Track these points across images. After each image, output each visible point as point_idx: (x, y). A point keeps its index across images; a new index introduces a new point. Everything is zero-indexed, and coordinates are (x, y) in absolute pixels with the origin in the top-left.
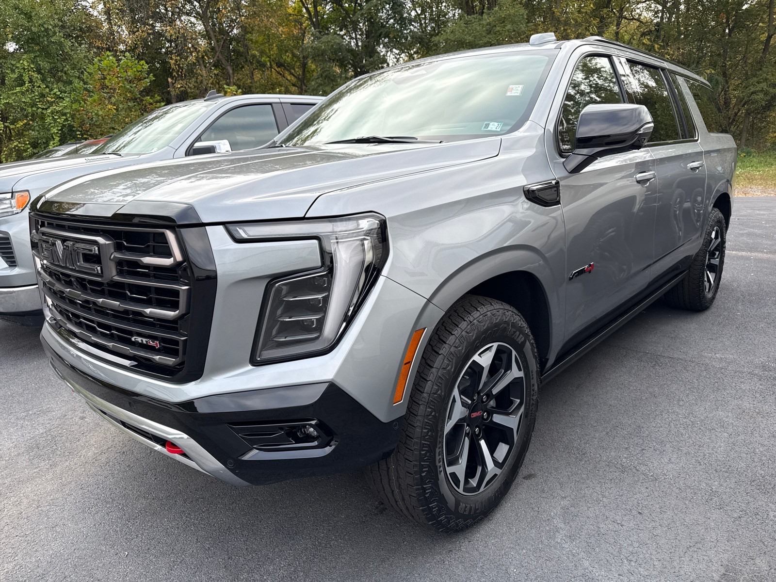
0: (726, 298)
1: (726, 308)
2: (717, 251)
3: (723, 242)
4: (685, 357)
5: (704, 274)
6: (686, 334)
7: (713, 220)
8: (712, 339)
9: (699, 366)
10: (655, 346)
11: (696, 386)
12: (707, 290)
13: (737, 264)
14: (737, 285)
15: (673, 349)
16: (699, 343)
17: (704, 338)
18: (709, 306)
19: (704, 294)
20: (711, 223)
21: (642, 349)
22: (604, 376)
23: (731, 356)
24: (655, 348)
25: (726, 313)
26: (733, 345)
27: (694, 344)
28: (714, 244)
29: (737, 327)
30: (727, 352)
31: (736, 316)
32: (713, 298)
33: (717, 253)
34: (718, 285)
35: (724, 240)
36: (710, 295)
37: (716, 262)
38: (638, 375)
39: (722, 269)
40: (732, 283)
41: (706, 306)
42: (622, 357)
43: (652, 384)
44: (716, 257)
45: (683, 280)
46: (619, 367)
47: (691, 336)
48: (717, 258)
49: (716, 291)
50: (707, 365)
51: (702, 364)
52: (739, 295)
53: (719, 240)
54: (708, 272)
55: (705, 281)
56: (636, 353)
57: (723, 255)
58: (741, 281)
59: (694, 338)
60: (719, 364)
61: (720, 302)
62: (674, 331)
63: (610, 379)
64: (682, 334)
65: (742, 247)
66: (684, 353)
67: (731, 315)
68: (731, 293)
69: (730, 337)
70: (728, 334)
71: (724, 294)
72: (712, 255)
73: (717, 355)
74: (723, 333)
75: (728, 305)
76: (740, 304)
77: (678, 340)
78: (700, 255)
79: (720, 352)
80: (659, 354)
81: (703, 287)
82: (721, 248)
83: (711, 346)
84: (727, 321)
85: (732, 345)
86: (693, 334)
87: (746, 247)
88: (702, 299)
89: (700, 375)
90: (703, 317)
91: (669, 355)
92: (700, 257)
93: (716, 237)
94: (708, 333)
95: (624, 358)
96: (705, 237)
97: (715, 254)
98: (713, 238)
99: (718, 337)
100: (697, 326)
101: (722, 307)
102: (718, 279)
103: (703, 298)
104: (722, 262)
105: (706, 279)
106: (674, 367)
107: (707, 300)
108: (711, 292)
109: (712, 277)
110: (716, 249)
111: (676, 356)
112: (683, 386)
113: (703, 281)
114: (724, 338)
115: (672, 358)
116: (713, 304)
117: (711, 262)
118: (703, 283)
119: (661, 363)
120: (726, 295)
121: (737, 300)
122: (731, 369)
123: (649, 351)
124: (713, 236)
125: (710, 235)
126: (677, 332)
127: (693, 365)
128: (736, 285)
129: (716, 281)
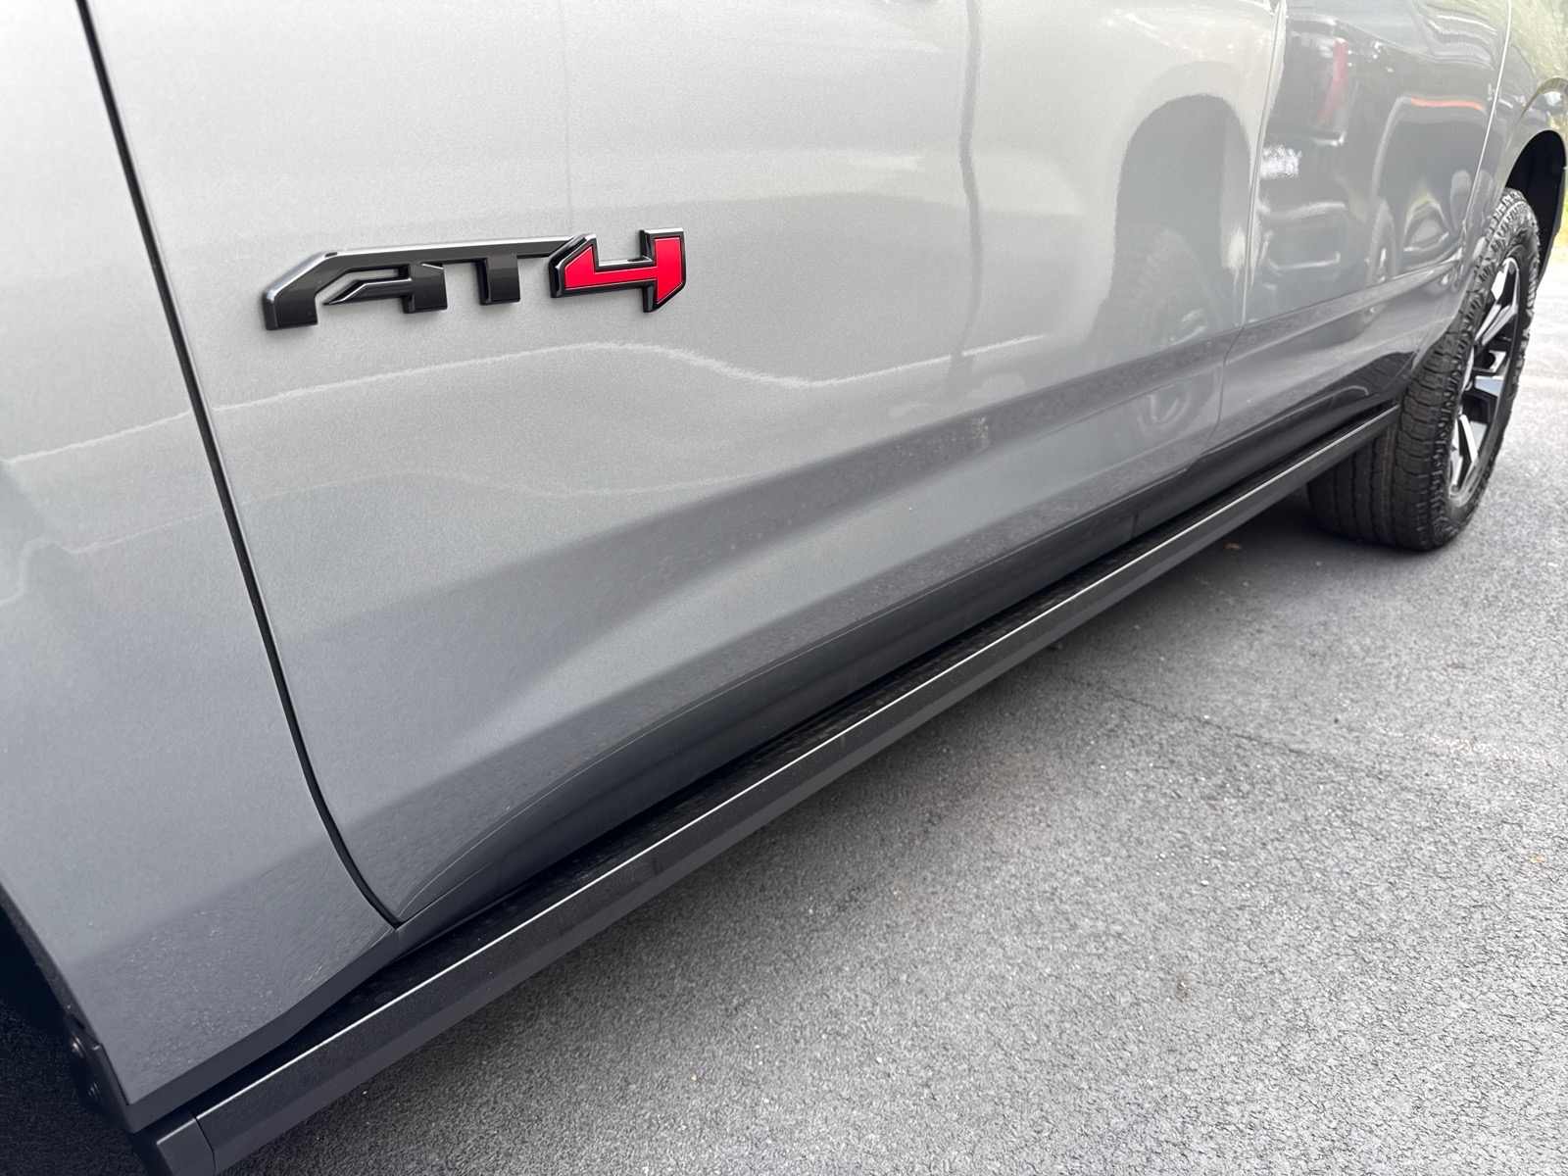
0: (1510, 509)
1: (1511, 542)
2: (1502, 350)
3: (1523, 320)
4: (1352, 749)
5: (1450, 424)
6: (1368, 641)
7: (1506, 228)
8: (1463, 667)
9: (1405, 803)
10: (1243, 693)
11: (1383, 929)
12: (1455, 481)
13: (1537, 410)
14: (1541, 470)
15: (1308, 710)
16: (1411, 685)
17: (1433, 663)
18: (1456, 534)
19: (1445, 495)
20: (1496, 236)
21: (1188, 705)
22: (990, 838)
23: (1537, 755)
24: (1240, 701)
25: (1509, 563)
26: (1543, 699)
27: (1392, 688)
28: (1499, 318)
29: (1551, 620)
30: (1522, 734)
31: (1545, 576)
32: (1472, 507)
33: (1500, 356)
34: (1491, 464)
35: (1529, 312)
36: (1460, 499)
37: (1491, 385)
38: (1139, 842)
39: (1510, 412)
40: (1524, 462)
41: (1446, 534)
42: (1097, 739)
43: (1187, 903)
44: (1494, 368)
45: (1374, 443)
46: (1069, 791)
47: (1384, 648)
48: (1497, 373)
49: (1481, 487)
50: (1439, 796)
51: (1421, 793)
52: (1550, 500)
53: (1512, 310)
54: (1464, 419)
55: (1454, 449)
56: (1161, 721)
57: (1519, 364)
58: (1552, 457)
59: (1395, 660)
60: (1488, 794)
61: (1490, 522)
62: (1325, 624)
63: (1005, 859)
64: (1351, 641)
65: (1547, 366)
66: (1350, 730)
67: (1527, 571)
68: (1524, 492)
69: (1530, 660)
70: (1521, 648)
71: (1502, 495)
72: (1484, 361)
73: (1480, 746)
74: (1503, 641)
75: (1516, 534)
76: (1555, 531)
77: (1335, 668)
78: (1447, 350)
79: (1494, 731)
80: (1250, 729)
81: (1445, 471)
82: (1513, 338)
83: (1455, 698)
84: (1514, 593)
85: (1536, 700)
86: (1394, 640)
87: (1557, 367)
88: (1434, 513)
89: (1406, 857)
90: (1431, 572)
91: (1287, 738)
92: (1445, 359)
93: (1505, 300)
94: (1447, 640)
95: (1103, 743)
96: (1472, 285)
97: (1493, 359)
98: (1497, 297)
99: (1486, 656)
100: (1408, 609)
101: (1496, 538)
102: (1493, 444)
103: (1439, 508)
104: (1510, 387)
105: (1455, 442)
106: (1298, 803)
107: (1453, 513)
108: (1466, 488)
109: (1474, 433)
110: (1498, 341)
111: (1315, 744)
112: (1326, 927)
113: (1446, 449)
114: (1505, 664)
115: (1299, 753)
116: (1469, 526)
117: (1478, 386)
118: (1446, 454)
119: (1250, 778)
120: (1508, 500)
121: (1545, 517)
122: (1539, 825)
123: (1213, 713)
124: (1498, 290)
125: (1488, 281)
126: (1335, 630)
127: (1381, 792)
128: (1536, 469)
129: (1484, 453)
